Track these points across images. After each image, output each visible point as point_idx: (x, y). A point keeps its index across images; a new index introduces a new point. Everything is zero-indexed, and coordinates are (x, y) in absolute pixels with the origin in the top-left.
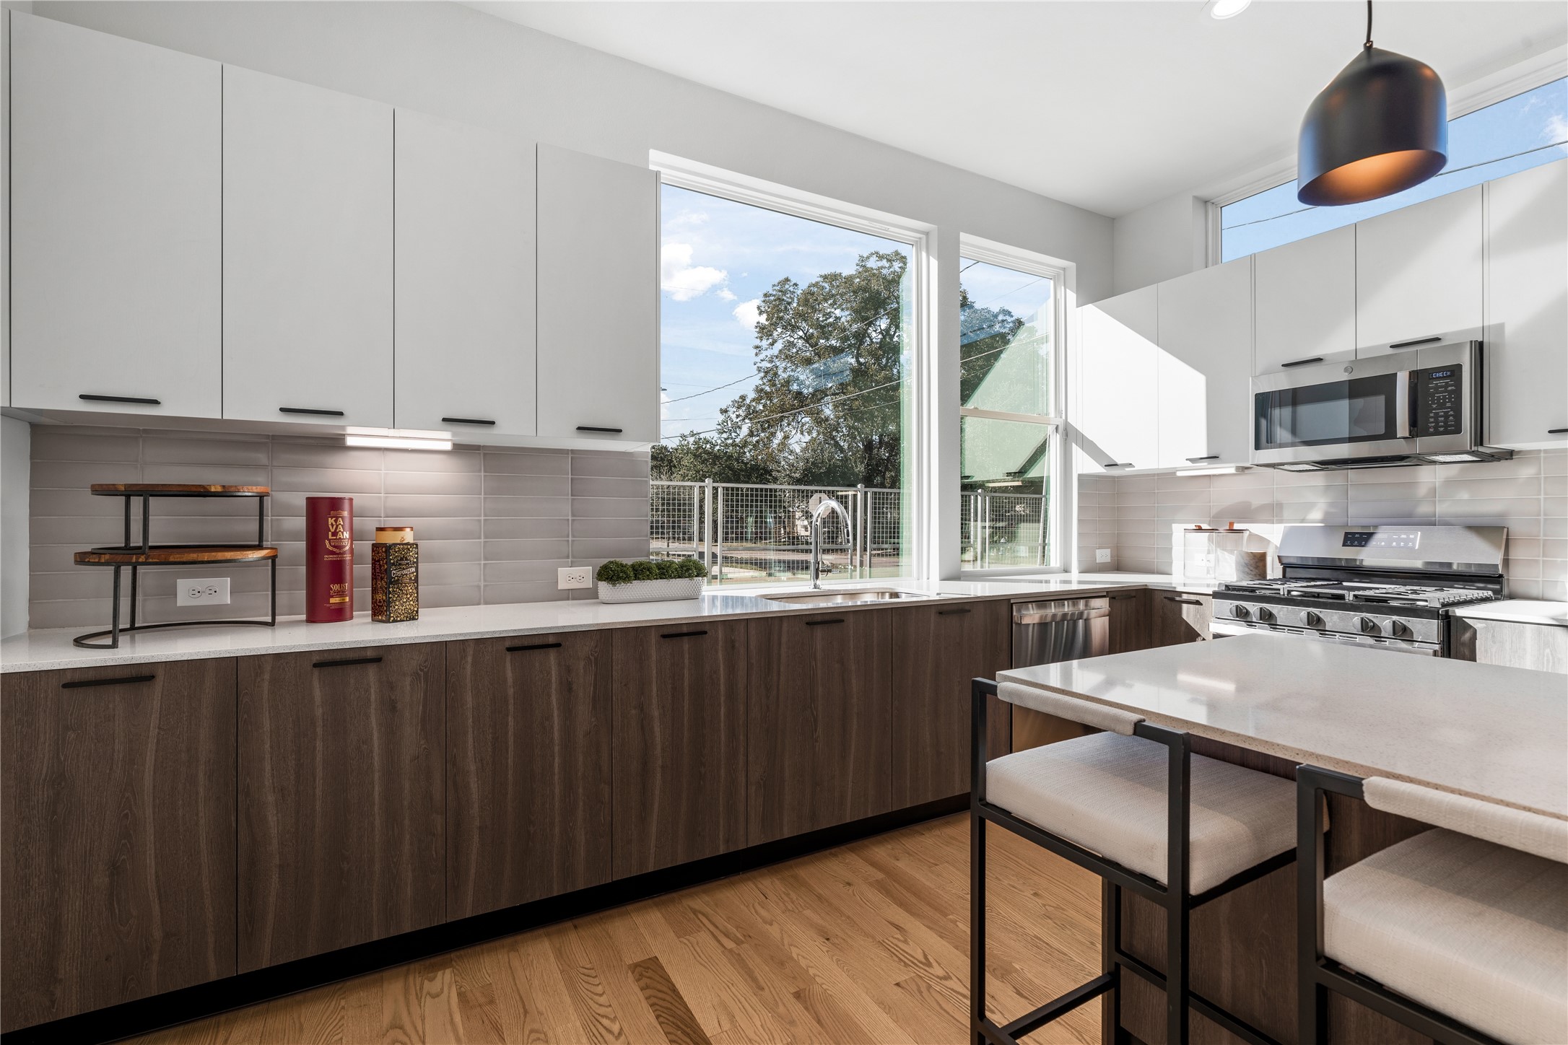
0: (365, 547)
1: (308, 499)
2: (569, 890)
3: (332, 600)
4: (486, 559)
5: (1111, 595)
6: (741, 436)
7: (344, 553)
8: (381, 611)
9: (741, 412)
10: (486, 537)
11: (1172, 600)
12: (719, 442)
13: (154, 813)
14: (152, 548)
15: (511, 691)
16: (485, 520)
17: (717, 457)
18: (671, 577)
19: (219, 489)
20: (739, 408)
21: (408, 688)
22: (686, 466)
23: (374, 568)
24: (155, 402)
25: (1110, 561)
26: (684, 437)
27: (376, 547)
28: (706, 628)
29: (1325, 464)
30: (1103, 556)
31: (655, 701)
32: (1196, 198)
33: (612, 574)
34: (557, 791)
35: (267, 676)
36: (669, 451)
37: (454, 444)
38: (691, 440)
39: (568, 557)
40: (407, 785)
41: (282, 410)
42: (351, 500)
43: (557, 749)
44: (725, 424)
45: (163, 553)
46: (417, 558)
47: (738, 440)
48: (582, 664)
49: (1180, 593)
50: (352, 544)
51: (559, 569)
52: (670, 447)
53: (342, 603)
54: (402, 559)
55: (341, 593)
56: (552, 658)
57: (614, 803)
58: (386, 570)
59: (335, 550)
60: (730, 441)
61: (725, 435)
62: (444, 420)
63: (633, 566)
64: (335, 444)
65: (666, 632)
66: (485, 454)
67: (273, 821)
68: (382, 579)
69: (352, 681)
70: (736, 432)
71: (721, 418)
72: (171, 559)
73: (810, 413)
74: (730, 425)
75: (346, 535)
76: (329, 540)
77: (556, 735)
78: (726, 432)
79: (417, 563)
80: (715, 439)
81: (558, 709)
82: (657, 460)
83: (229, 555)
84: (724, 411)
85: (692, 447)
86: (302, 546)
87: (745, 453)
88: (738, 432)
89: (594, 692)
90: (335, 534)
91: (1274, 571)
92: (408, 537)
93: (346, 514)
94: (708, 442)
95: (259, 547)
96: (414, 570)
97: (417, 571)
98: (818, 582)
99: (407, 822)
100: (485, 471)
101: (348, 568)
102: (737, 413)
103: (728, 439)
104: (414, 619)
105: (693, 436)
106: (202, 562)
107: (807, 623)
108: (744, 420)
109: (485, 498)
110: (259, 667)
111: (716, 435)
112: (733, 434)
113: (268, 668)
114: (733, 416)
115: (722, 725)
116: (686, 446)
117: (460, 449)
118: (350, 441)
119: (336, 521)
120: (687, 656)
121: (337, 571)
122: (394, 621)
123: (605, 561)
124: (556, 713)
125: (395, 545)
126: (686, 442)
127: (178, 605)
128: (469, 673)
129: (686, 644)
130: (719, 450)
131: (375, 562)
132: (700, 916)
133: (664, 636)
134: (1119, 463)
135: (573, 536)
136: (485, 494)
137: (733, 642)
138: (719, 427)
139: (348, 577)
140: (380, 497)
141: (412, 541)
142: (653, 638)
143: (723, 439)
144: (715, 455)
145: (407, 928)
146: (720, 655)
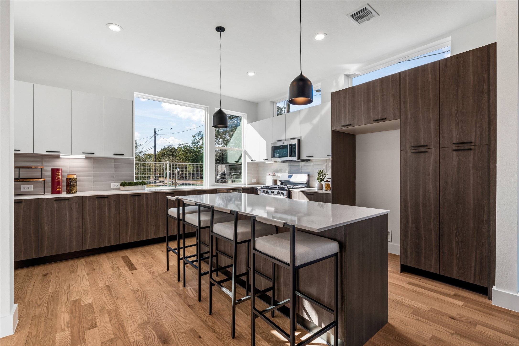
0: (65, 179)
1: (51, 169)
2: (110, 245)
3: (57, 189)
4: (94, 181)
5: (243, 189)
6: (200, 145)
7: (60, 180)
8: (68, 192)
9: (199, 137)
10: (94, 177)
11: (256, 190)
12: (192, 146)
13: (22, 227)
14: (20, 179)
15: (97, 206)
16: (93, 173)
17: (191, 151)
18: (138, 185)
19: (34, 167)
20: (199, 135)
21: (75, 205)
22: (181, 154)
23: (67, 183)
24: (19, 150)
25: (256, 182)
26: (180, 145)
27: (67, 179)
28: (141, 194)
29: (285, 161)
30: (254, 181)
31: (129, 209)
32: (271, 101)
33: (123, 184)
34: (107, 226)
35: (45, 202)
36: (176, 149)
37: (86, 157)
38: (182, 146)
39: (114, 181)
40: (74, 223)
41: (46, 151)
42: (62, 169)
43: (107, 217)
44: (194, 141)
45: (23, 180)
46: (77, 181)
47: (198, 146)
48: (113, 201)
49: (258, 188)
50: (62, 178)
51: (112, 184)
52: (176, 148)
53: (60, 190)
54: (73, 181)
55: (59, 188)
56: (106, 200)
57: (120, 228)
58: (70, 183)
59: (58, 179)
60: (196, 146)
61: (194, 145)
62: (83, 153)
63: (129, 183)
64: (58, 157)
65: (132, 195)
66: (93, 159)
67: (46, 229)
68: (69, 185)
69: (63, 203)
70: (197, 143)
71: (193, 138)
72: (25, 181)
73: (222, 138)
74: (195, 141)
75: (61, 176)
76: (57, 177)
77: (107, 215)
78: (194, 143)
79: (77, 182)
80: (190, 146)
81: (107, 210)
82: (172, 152)
83: (36, 180)
84: (194, 136)
85: (183, 148)
86: (50, 178)
87: (200, 150)
88: (198, 143)
89: (115, 207)
90: (58, 176)
91: (279, 183)
92: (75, 176)
93: (60, 172)
94: (188, 146)
95: (41, 178)
96: (76, 183)
97: (77, 183)
98: (176, 187)
99: (74, 230)
100: (93, 163)
101: (61, 183)
102: (198, 137)
103: (195, 146)
104: (76, 193)
105: (183, 144)
106: (31, 181)
107: (165, 194)
108: (200, 139)
109: (93, 168)
110: (43, 200)
111: (191, 144)
112: (197, 144)
113: (45, 201)
114: (197, 138)
115: (145, 214)
116: (181, 148)
117: (87, 158)
118: (61, 157)
119: (58, 173)
120: (137, 200)
121: (59, 183)
122: (71, 193)
123: (122, 182)
124: (107, 211)
125: (72, 178)
126: (181, 146)
127: (21, 191)
128: (87, 202)
129: (136, 198)
130: (192, 149)
131: (67, 182)
132: (139, 251)
133: (131, 196)
134: (254, 160)
135: (115, 176)
136: (93, 167)
137: (147, 197)
138: (192, 142)
139: (61, 185)
140: (68, 168)
141: (76, 177)
142: (129, 196)
143: (193, 146)
144: (190, 151)
145: (74, 251)
146: (144, 200)
